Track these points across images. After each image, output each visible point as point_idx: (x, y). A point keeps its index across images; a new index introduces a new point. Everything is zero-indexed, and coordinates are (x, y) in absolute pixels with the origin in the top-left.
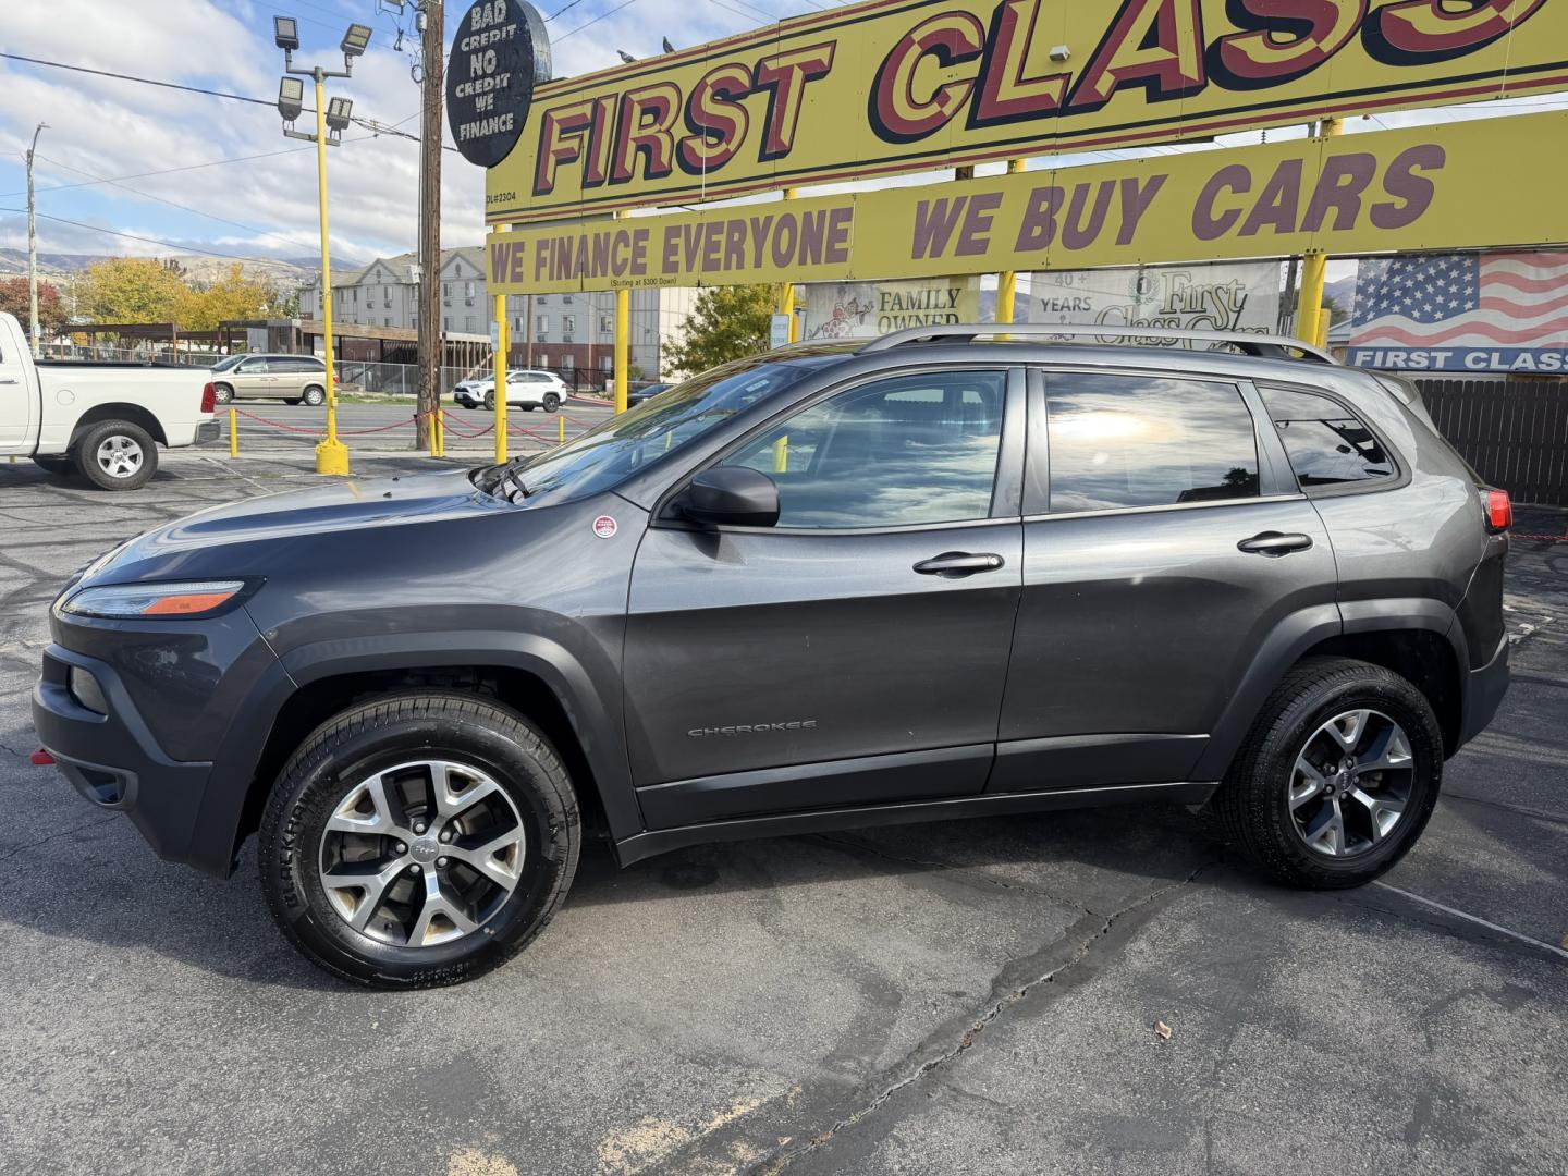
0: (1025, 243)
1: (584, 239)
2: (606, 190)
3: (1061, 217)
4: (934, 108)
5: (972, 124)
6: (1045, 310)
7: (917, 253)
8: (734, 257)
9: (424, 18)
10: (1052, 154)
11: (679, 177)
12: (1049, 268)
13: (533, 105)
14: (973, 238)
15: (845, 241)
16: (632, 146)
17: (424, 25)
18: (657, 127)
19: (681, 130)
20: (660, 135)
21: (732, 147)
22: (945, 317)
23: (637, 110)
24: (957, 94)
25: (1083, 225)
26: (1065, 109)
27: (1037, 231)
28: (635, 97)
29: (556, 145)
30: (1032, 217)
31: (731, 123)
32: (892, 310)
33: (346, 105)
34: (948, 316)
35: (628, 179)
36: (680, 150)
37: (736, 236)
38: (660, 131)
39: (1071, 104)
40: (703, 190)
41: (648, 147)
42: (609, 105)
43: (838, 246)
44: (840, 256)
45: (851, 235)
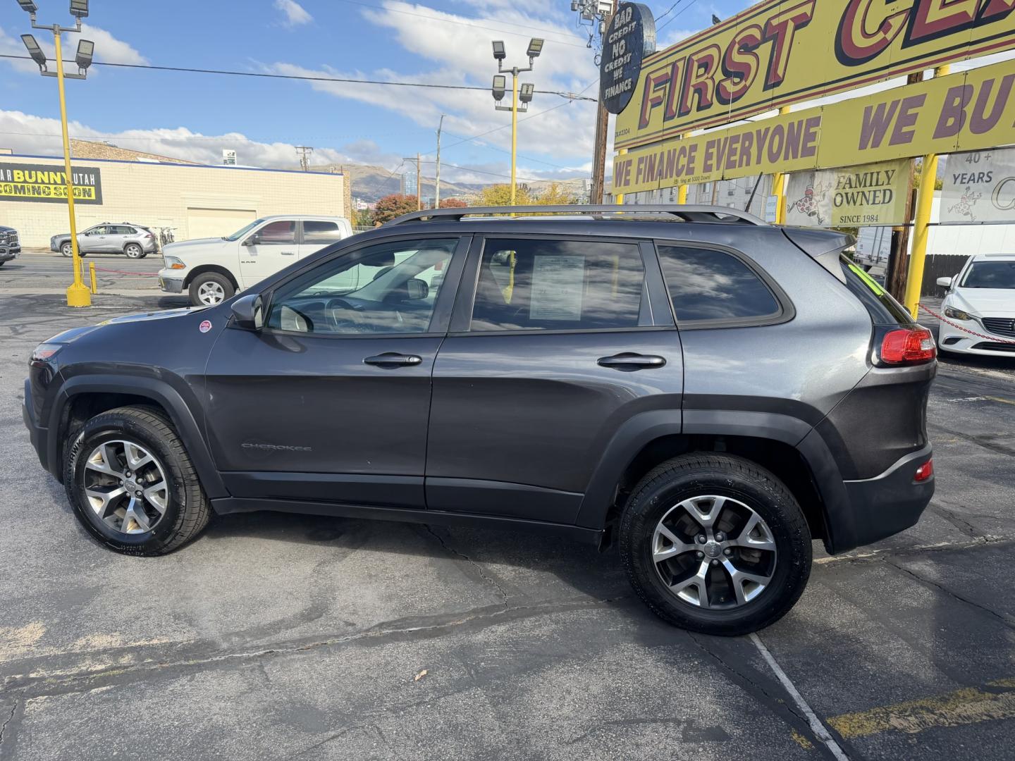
0: (942, 131)
1: (662, 154)
2: (677, 121)
3: (970, 109)
4: (881, 35)
5: (907, 43)
6: (955, 183)
7: (863, 146)
8: (745, 158)
9: (603, 26)
10: (966, 59)
11: (717, 108)
12: (959, 150)
13: (641, 71)
14: (903, 131)
15: (814, 140)
16: (692, 90)
17: (603, 30)
18: (706, 76)
19: (719, 76)
20: (707, 81)
21: (748, 83)
22: (882, 192)
23: (696, 65)
24: (896, 23)
25: (987, 114)
26: (978, 21)
27: (951, 121)
28: (695, 58)
29: (652, 96)
30: (948, 110)
31: (748, 66)
32: (844, 188)
33: (530, 87)
34: (885, 191)
35: (687, 113)
36: (719, 90)
37: (747, 144)
38: (707, 78)
39: (983, 17)
40: (730, 115)
41: (700, 90)
42: (680, 65)
43: (810, 145)
44: (810, 152)
45: (818, 137)
